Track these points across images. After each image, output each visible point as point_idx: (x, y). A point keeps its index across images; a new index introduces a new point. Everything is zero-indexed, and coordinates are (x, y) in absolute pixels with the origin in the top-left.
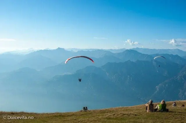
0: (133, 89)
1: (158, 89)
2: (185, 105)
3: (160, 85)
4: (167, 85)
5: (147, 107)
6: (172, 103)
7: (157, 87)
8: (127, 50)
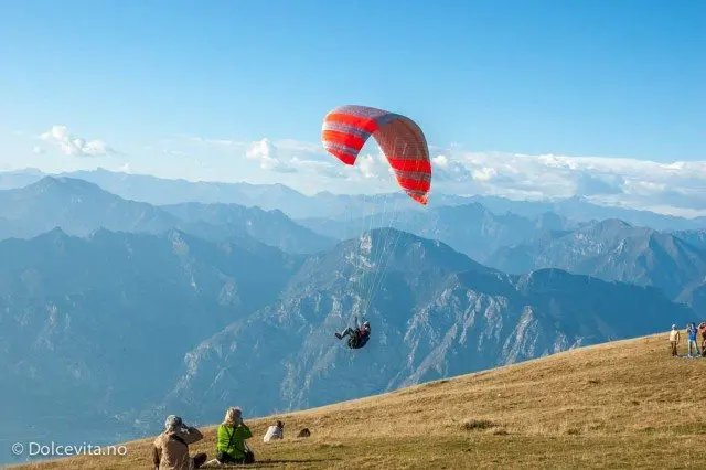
0: (77, 374)
1: (193, 368)
2: (311, 431)
3: (205, 345)
4: (233, 347)
5: (157, 453)
6: (267, 426)
7: (189, 355)
8: (49, 177)
